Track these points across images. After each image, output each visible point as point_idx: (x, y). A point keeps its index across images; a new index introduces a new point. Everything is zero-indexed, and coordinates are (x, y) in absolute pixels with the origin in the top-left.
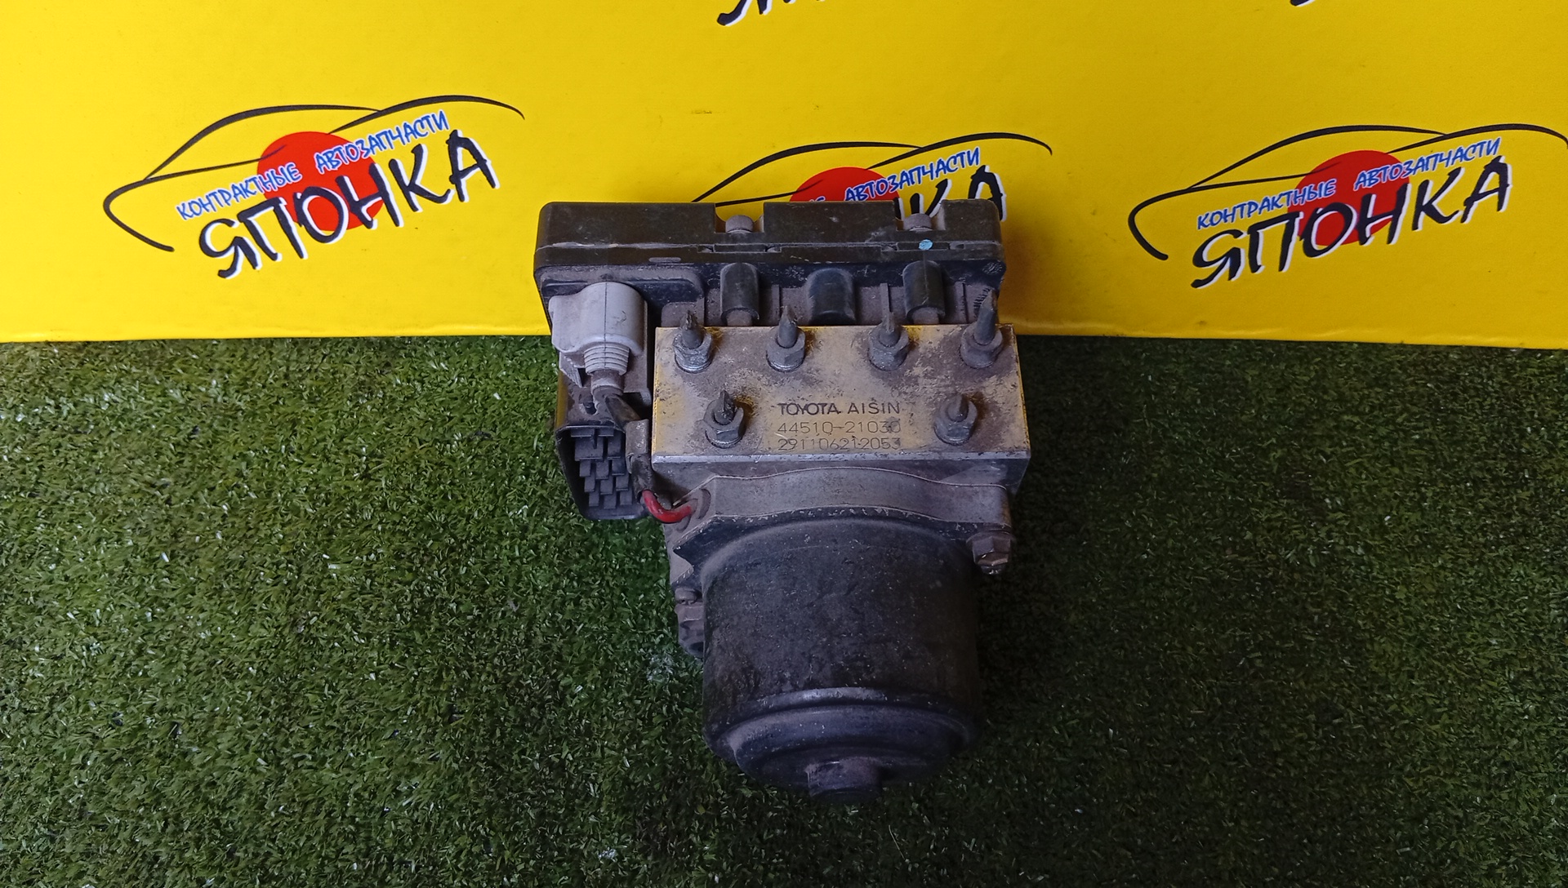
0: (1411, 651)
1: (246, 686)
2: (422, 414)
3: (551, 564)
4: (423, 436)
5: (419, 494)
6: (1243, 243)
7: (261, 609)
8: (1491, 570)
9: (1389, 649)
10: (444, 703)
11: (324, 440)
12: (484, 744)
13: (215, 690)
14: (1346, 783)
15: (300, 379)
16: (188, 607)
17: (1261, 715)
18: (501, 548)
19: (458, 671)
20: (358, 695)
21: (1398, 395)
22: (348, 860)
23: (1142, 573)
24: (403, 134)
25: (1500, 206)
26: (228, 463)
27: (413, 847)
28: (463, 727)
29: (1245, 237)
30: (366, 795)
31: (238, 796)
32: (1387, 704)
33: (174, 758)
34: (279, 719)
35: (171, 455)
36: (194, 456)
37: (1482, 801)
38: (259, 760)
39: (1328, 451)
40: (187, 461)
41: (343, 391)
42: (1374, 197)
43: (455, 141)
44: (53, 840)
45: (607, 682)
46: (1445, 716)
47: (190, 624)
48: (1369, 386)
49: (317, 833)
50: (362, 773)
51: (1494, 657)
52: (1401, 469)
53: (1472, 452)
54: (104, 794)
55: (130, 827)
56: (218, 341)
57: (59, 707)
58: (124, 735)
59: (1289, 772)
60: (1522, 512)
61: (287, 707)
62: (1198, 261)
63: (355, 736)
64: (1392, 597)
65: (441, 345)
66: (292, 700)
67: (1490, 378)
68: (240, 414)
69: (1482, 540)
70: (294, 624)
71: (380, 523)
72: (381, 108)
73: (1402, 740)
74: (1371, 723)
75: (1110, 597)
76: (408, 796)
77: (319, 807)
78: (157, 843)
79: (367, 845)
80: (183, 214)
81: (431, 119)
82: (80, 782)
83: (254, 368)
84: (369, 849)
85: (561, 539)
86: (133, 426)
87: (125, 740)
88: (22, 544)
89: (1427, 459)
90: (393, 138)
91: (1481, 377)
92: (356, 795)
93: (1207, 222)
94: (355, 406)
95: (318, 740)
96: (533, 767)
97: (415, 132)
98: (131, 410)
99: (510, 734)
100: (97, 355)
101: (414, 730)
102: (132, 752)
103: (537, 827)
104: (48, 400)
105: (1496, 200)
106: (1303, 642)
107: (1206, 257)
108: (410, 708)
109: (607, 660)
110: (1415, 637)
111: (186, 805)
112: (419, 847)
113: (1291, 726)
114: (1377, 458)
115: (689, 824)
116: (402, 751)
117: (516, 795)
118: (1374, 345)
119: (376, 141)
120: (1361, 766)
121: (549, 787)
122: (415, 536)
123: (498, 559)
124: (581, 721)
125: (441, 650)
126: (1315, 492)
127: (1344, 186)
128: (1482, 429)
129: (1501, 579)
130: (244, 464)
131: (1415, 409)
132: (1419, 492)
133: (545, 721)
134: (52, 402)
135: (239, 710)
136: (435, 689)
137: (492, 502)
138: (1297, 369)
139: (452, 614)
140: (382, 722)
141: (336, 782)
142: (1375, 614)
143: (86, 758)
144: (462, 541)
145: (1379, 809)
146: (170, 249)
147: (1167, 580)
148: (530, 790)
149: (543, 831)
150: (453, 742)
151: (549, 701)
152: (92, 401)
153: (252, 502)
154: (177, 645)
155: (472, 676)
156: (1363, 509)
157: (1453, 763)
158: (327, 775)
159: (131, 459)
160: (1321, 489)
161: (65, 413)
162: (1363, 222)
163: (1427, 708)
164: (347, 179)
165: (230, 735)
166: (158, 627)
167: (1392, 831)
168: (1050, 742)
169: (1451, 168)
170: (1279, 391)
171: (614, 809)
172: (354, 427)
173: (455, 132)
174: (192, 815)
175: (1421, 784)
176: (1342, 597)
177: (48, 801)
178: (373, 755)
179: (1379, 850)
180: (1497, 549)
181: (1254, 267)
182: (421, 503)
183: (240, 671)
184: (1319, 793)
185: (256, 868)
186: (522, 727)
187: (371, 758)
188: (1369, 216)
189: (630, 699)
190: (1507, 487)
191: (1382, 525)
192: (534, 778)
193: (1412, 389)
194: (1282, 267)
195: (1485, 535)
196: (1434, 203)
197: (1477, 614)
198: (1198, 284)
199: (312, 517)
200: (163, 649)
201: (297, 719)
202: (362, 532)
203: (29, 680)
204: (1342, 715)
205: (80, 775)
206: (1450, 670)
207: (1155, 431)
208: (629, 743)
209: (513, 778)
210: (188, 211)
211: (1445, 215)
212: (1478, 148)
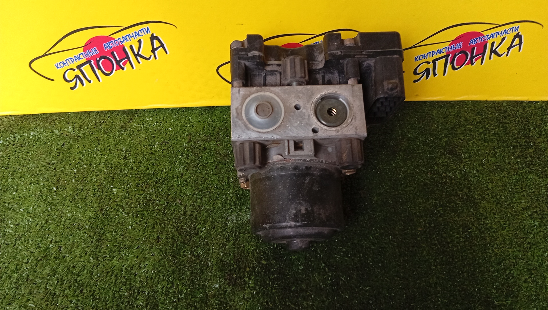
0: (494, 206)
1: (85, 232)
2: (144, 136)
3: (192, 186)
4: (144, 143)
5: (144, 164)
6: (431, 66)
7: (89, 206)
8: (521, 177)
9: (487, 205)
10: (156, 236)
11: (109, 146)
12: (170, 249)
13: (74, 234)
14: (474, 252)
15: (101, 125)
16: (63, 206)
17: (443, 230)
18: (174, 182)
19: (160, 224)
20: (125, 234)
21: (486, 118)
22: (123, 292)
23: (399, 182)
24: (134, 36)
25: (519, 50)
26: (76, 155)
27: (146, 286)
28: (163, 244)
29: (431, 64)
30: (129, 269)
31: (83, 271)
32: (487, 224)
33: (60, 258)
34: (97, 243)
35: (55, 153)
36: (64, 153)
37: (522, 256)
38: (91, 258)
39: (462, 138)
40: (61, 155)
41: (115, 128)
42: (476, 48)
43: (153, 38)
44: (17, 289)
45: (213, 227)
46: (507, 228)
47: (64, 212)
48: (476, 116)
49: (112, 283)
50: (127, 261)
51: (523, 207)
52: (488, 143)
53: (512, 136)
54: (35, 272)
55: (45, 283)
56: (71, 113)
57: (18, 242)
58: (42, 251)
59: (453, 249)
60: (531, 156)
61: (100, 239)
62: (415, 73)
63: (125, 248)
64: (487, 187)
65: (150, 112)
66: (101, 237)
67: (518, 111)
68: (79, 138)
69: (517, 167)
70: (101, 210)
71: (131, 174)
72: (126, 26)
73: (493, 236)
74: (482, 231)
75: (389, 191)
76: (144, 268)
77: (112, 273)
78: (55, 288)
79: (130, 286)
80: (57, 67)
81: (144, 30)
82: (27, 268)
83: (84, 122)
84: (131, 287)
85: (195, 177)
86: (41, 143)
87: (42, 253)
88: (3, 186)
89: (497, 140)
90: (131, 37)
91: (514, 111)
92: (126, 269)
93: (418, 59)
94: (120, 134)
95: (111, 250)
96: (188, 257)
97: (138, 35)
98: (40, 138)
99: (180, 245)
100: (28, 119)
101: (146, 245)
102: (44, 257)
103: (190, 277)
104: (11, 135)
105: (518, 48)
106: (456, 204)
107: (418, 72)
108: (144, 238)
109: (213, 219)
110: (495, 201)
111: (65, 275)
112: (148, 286)
113: (454, 233)
114: (479, 140)
115: (244, 274)
116: (141, 253)
117: (182, 267)
118: (477, 101)
119: (125, 38)
120: (478, 246)
121: (194, 263)
122: (143, 178)
123: (173, 185)
124: (204, 240)
125: (154, 218)
126: (459, 152)
127: (465, 45)
128: (515, 129)
129: (525, 180)
130: (81, 155)
131: (492, 123)
132: (495, 151)
133: (192, 240)
134: (12, 136)
135: (83, 241)
136: (152, 231)
137: (170, 166)
138: (450, 110)
139: (157, 205)
140: (134, 243)
141: (118, 264)
142: (481, 193)
143: (28, 260)
144: (160, 180)
145: (486, 260)
146: (53, 80)
147: (408, 184)
148: (187, 265)
149: (193, 279)
150: (159, 249)
151: (193, 233)
152: (26, 135)
153: (85, 168)
154: (60, 219)
155: (165, 226)
156: (475, 157)
157: (511, 244)
158: (115, 262)
159: (41, 155)
160: (460, 151)
161: (17, 140)
162: (472, 57)
163: (501, 225)
164: (115, 53)
165: (80, 250)
166: (53, 213)
167: (491, 268)
168: (369, 242)
169: (502, 37)
170: (444, 118)
171: (217, 270)
172: (120, 141)
173: (153, 34)
174: (67, 278)
175: (500, 251)
176: (469, 188)
177: (15, 275)
178: (131, 255)
179: (486, 275)
180: (523, 169)
181: (435, 75)
182: (145, 167)
183: (82, 227)
184: (465, 256)
185: (91, 296)
186: (184, 243)
187: (131, 256)
188: (474, 55)
189: (222, 232)
190: (525, 148)
191: (482, 163)
192: (188, 261)
193: (491, 116)
194: (444, 74)
195: (518, 165)
196: (497, 50)
197: (517, 192)
198: (415, 81)
199: (106, 173)
200: (55, 221)
201: (103, 243)
202: (124, 178)
203: (7, 233)
204: (471, 229)
205: (26, 266)
206: (508, 212)
207: (402, 133)
208: (222, 247)
209: (181, 261)
210: (59, 66)
211: (500, 54)
212: (512, 29)
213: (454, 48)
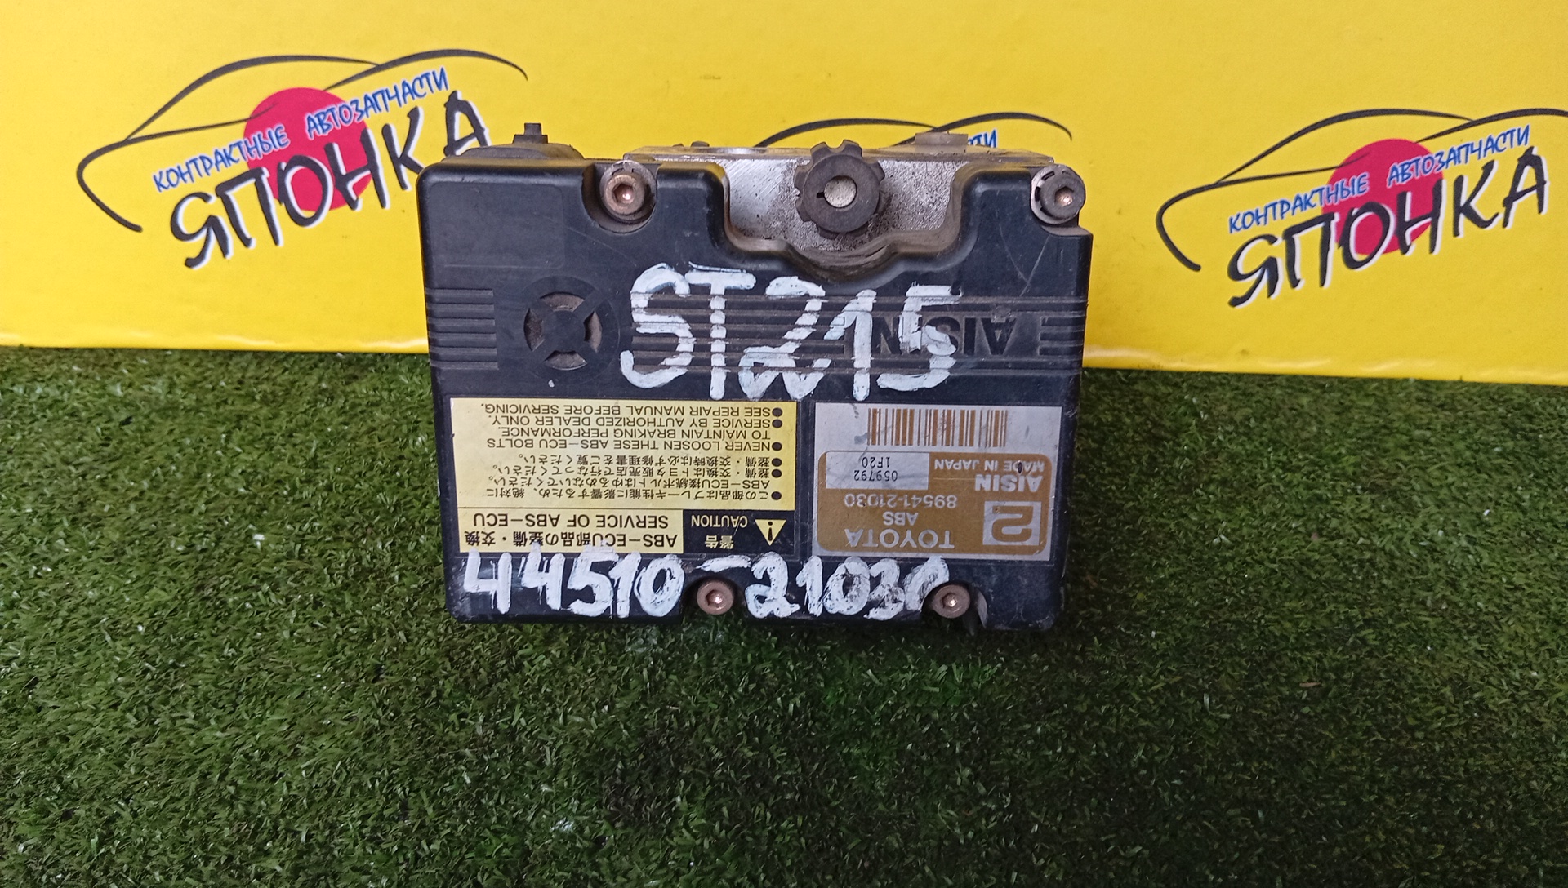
1: (130, 643)
2: (386, 417)
4: (384, 434)
6: (1279, 250)
7: (165, 573)
10: (370, 661)
16: (80, 568)
21: (1468, 417)
24: (401, 94)
25: (1541, 207)
26: (158, 448)
29: (1281, 243)
30: (256, 755)
35: (96, 437)
39: (1406, 459)
40: (113, 444)
42: (1409, 195)
47: (78, 584)
48: (1436, 411)
50: (255, 734)
52: (1489, 475)
62: (1234, 274)
66: (182, 659)
70: (201, 588)
77: (193, 767)
80: (159, 185)
81: (431, 77)
90: (390, 98)
93: (1239, 224)
96: (473, 731)
97: (413, 92)
98: (62, 400)
99: (450, 696)
105: (1535, 201)
107: (1242, 270)
114: (1460, 466)
115: (672, 785)
118: (1432, 381)
119: (371, 101)
122: (360, 512)
126: (1401, 491)
127: (1377, 181)
130: (176, 450)
146: (137, 229)
148: (468, 752)
150: (375, 699)
152: (21, 391)
153: (177, 481)
154: (58, 602)
156: (1457, 506)
160: (1405, 488)
162: (1402, 226)
164: (336, 147)
165: (98, 691)
169: (1484, 161)
170: (1339, 413)
172: (307, 424)
173: (454, 94)
181: (1294, 282)
183: (126, 628)
188: (1407, 218)
193: (1482, 412)
194: (1323, 283)
196: (1473, 204)
198: (1236, 302)
199: (243, 495)
200: (40, 605)
201: (185, 677)
207: (1209, 443)
209: (447, 739)
210: (164, 182)
211: (1486, 218)
212: (1509, 136)
213: (1345, 193)
